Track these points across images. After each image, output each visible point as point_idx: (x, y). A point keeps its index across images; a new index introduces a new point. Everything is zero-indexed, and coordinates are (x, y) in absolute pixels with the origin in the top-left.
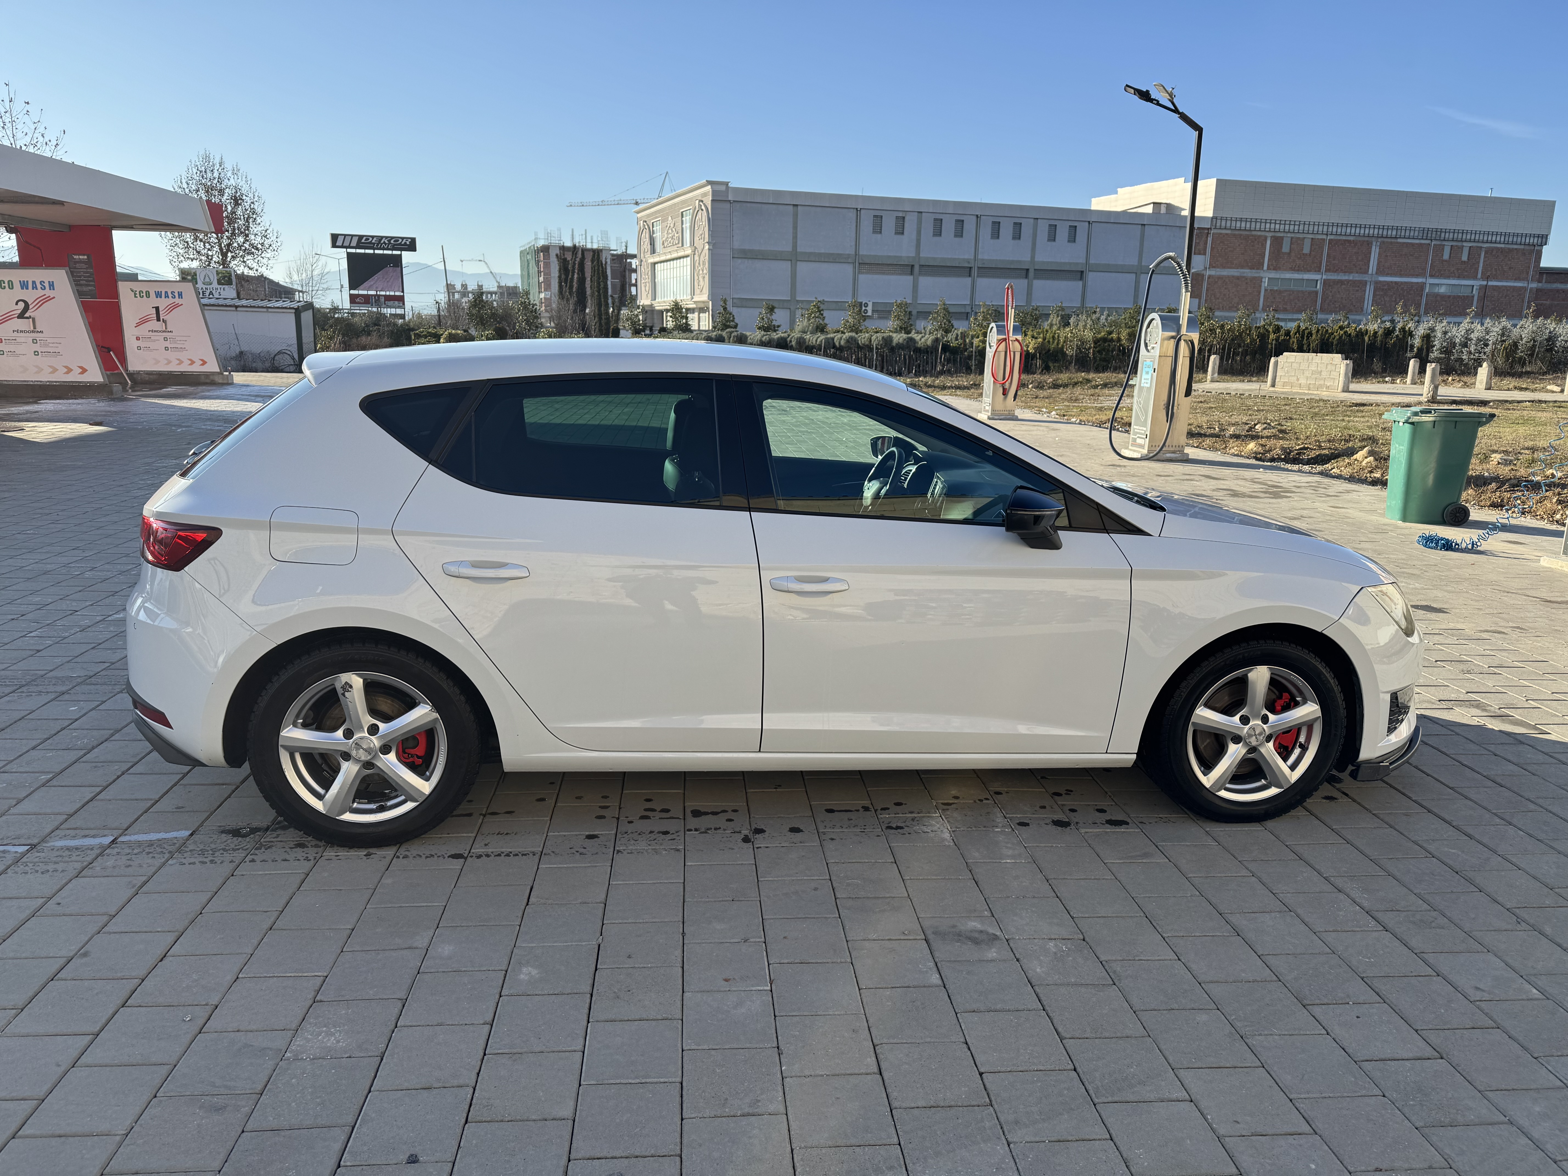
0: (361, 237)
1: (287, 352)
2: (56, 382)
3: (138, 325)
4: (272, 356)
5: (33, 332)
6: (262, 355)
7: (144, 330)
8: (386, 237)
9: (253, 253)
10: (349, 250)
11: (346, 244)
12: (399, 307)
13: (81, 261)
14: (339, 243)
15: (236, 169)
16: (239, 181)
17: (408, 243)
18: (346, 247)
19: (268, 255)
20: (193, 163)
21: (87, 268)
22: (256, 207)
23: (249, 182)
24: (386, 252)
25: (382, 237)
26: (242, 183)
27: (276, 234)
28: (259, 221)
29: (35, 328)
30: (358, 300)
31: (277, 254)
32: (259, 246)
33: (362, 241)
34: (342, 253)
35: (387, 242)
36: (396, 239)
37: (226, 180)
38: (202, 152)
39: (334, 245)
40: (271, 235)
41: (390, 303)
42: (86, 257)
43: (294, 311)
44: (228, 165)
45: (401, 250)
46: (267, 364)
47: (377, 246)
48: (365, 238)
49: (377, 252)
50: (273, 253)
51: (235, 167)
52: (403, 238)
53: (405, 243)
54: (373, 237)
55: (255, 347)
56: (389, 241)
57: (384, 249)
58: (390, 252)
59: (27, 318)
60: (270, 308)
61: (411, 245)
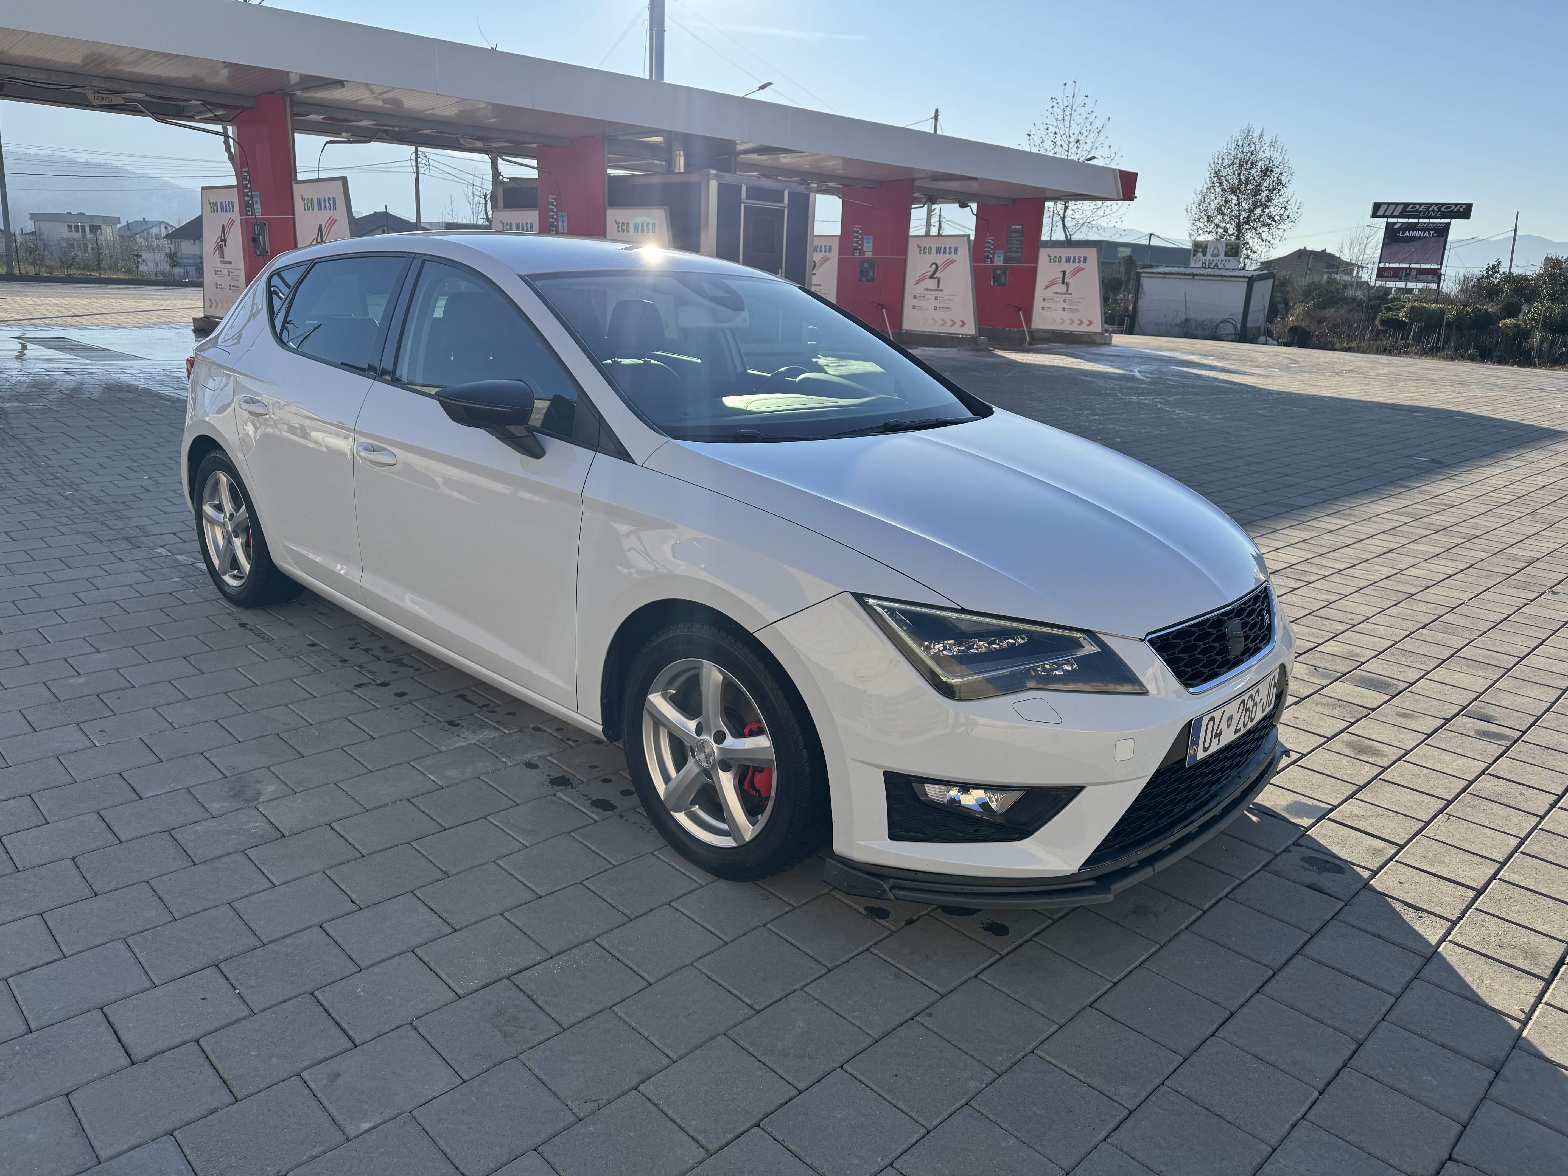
0: (1407, 205)
1: (1231, 321)
2: (944, 333)
3: (1047, 287)
4: (1214, 324)
5: (937, 290)
6: (1205, 322)
7: (1049, 293)
8: (1437, 204)
9: (1268, 225)
10: (1390, 220)
11: (1388, 213)
12: (1432, 282)
13: (1016, 231)
14: (1381, 212)
15: (1274, 141)
16: (1275, 152)
17: (1462, 209)
18: (1387, 217)
19: (1285, 227)
20: (1234, 137)
21: (1019, 237)
22: (1283, 178)
23: (1283, 154)
24: (1432, 220)
25: (1432, 204)
26: (1276, 155)
27: (1298, 205)
28: (1283, 192)
29: (938, 286)
30: (1386, 274)
31: (1294, 225)
32: (1277, 218)
33: (1407, 209)
34: (1382, 223)
35: (1436, 209)
36: (1447, 206)
37: (1261, 153)
38: (1245, 127)
39: (1374, 215)
40: (1293, 205)
41: (1420, 277)
42: (1020, 227)
43: (1247, 280)
44: (1267, 139)
45: (1451, 218)
46: (1207, 333)
47: (1424, 214)
48: (1411, 206)
49: (1421, 220)
50: (1290, 224)
51: (1274, 139)
52: (1456, 205)
53: (1459, 209)
54: (1420, 204)
55: (1198, 314)
56: (1439, 209)
57: (1431, 217)
58: (1437, 221)
59: (935, 278)
60: (1225, 276)
61: (1464, 211)
